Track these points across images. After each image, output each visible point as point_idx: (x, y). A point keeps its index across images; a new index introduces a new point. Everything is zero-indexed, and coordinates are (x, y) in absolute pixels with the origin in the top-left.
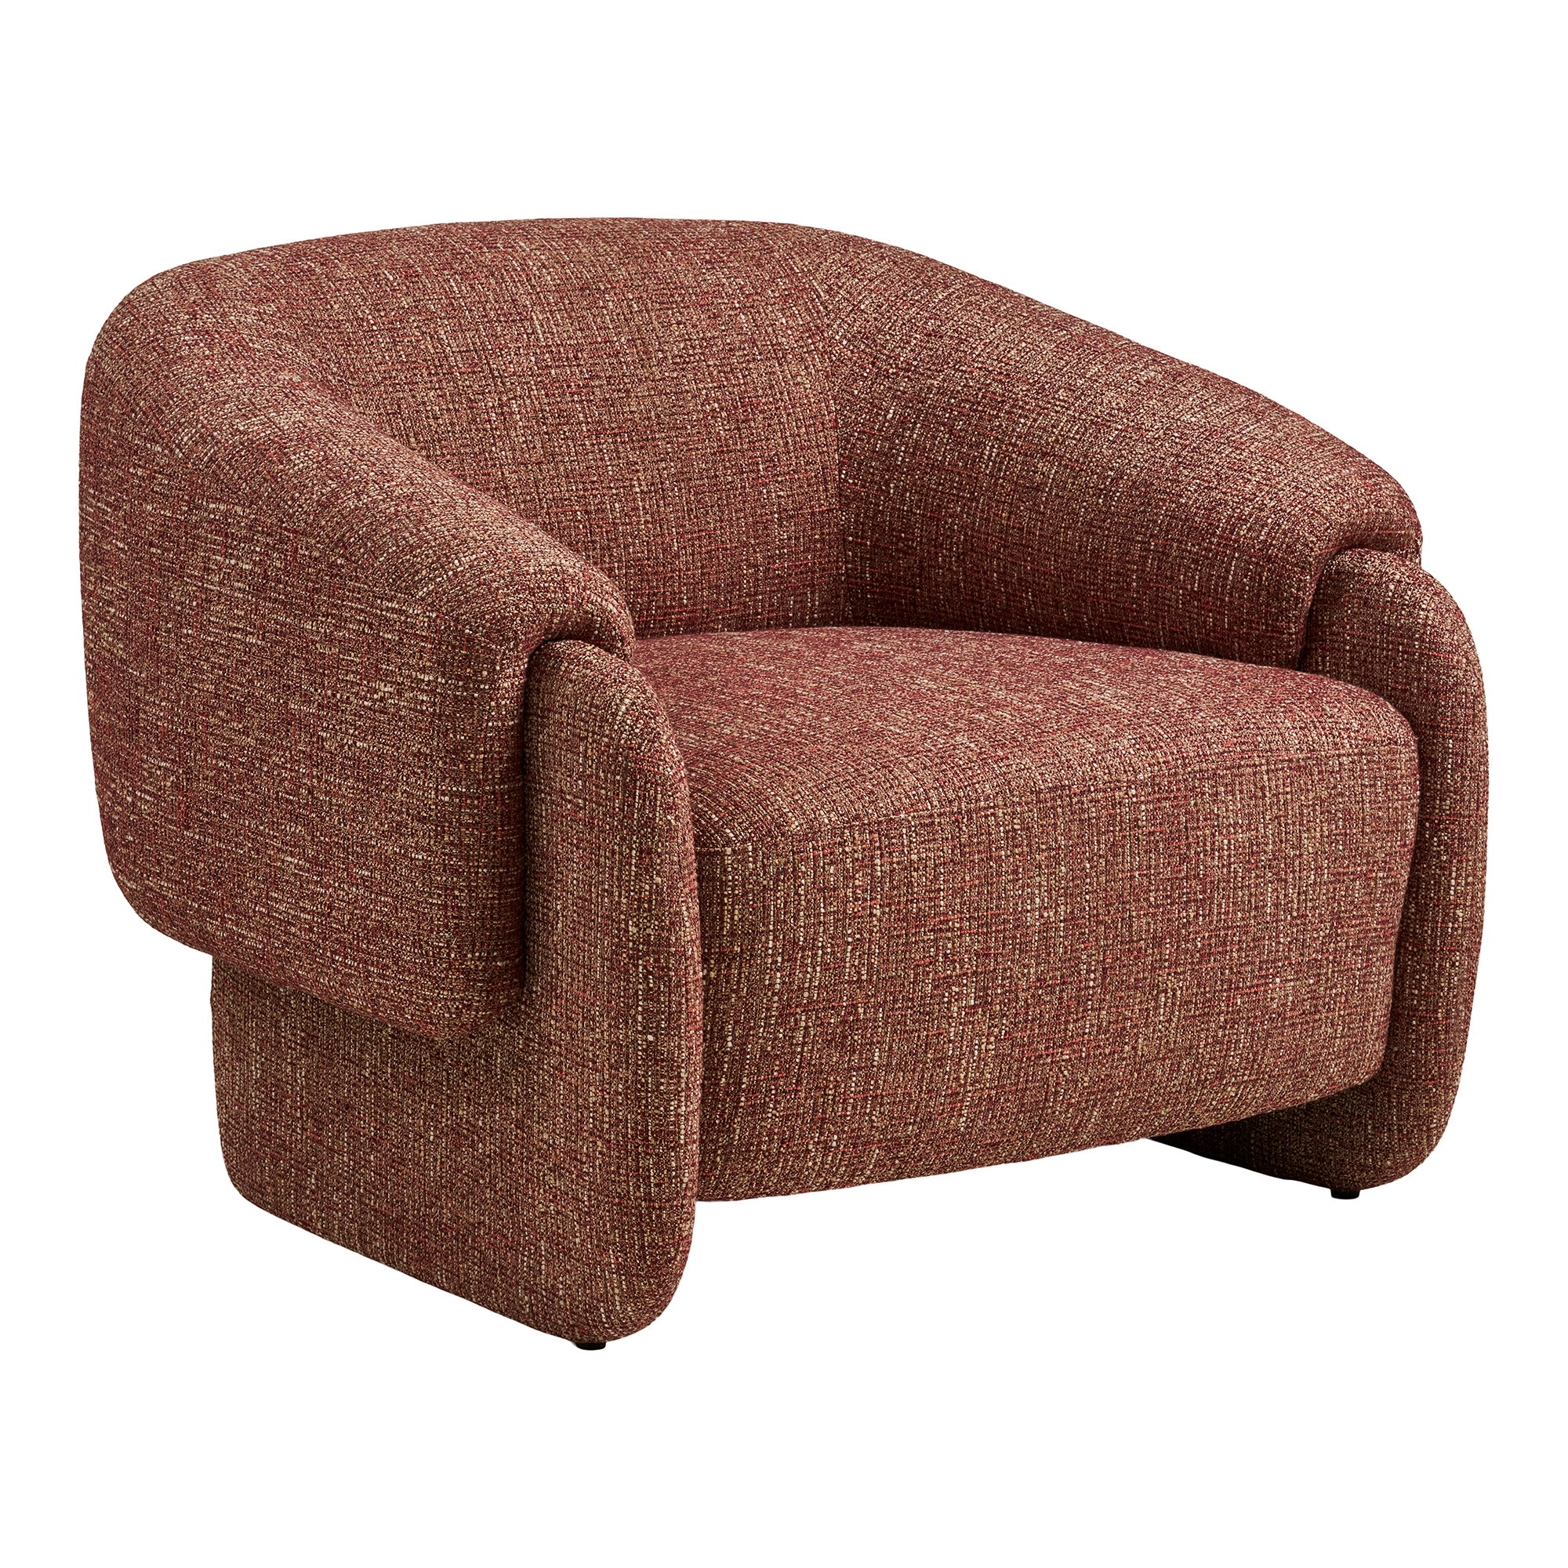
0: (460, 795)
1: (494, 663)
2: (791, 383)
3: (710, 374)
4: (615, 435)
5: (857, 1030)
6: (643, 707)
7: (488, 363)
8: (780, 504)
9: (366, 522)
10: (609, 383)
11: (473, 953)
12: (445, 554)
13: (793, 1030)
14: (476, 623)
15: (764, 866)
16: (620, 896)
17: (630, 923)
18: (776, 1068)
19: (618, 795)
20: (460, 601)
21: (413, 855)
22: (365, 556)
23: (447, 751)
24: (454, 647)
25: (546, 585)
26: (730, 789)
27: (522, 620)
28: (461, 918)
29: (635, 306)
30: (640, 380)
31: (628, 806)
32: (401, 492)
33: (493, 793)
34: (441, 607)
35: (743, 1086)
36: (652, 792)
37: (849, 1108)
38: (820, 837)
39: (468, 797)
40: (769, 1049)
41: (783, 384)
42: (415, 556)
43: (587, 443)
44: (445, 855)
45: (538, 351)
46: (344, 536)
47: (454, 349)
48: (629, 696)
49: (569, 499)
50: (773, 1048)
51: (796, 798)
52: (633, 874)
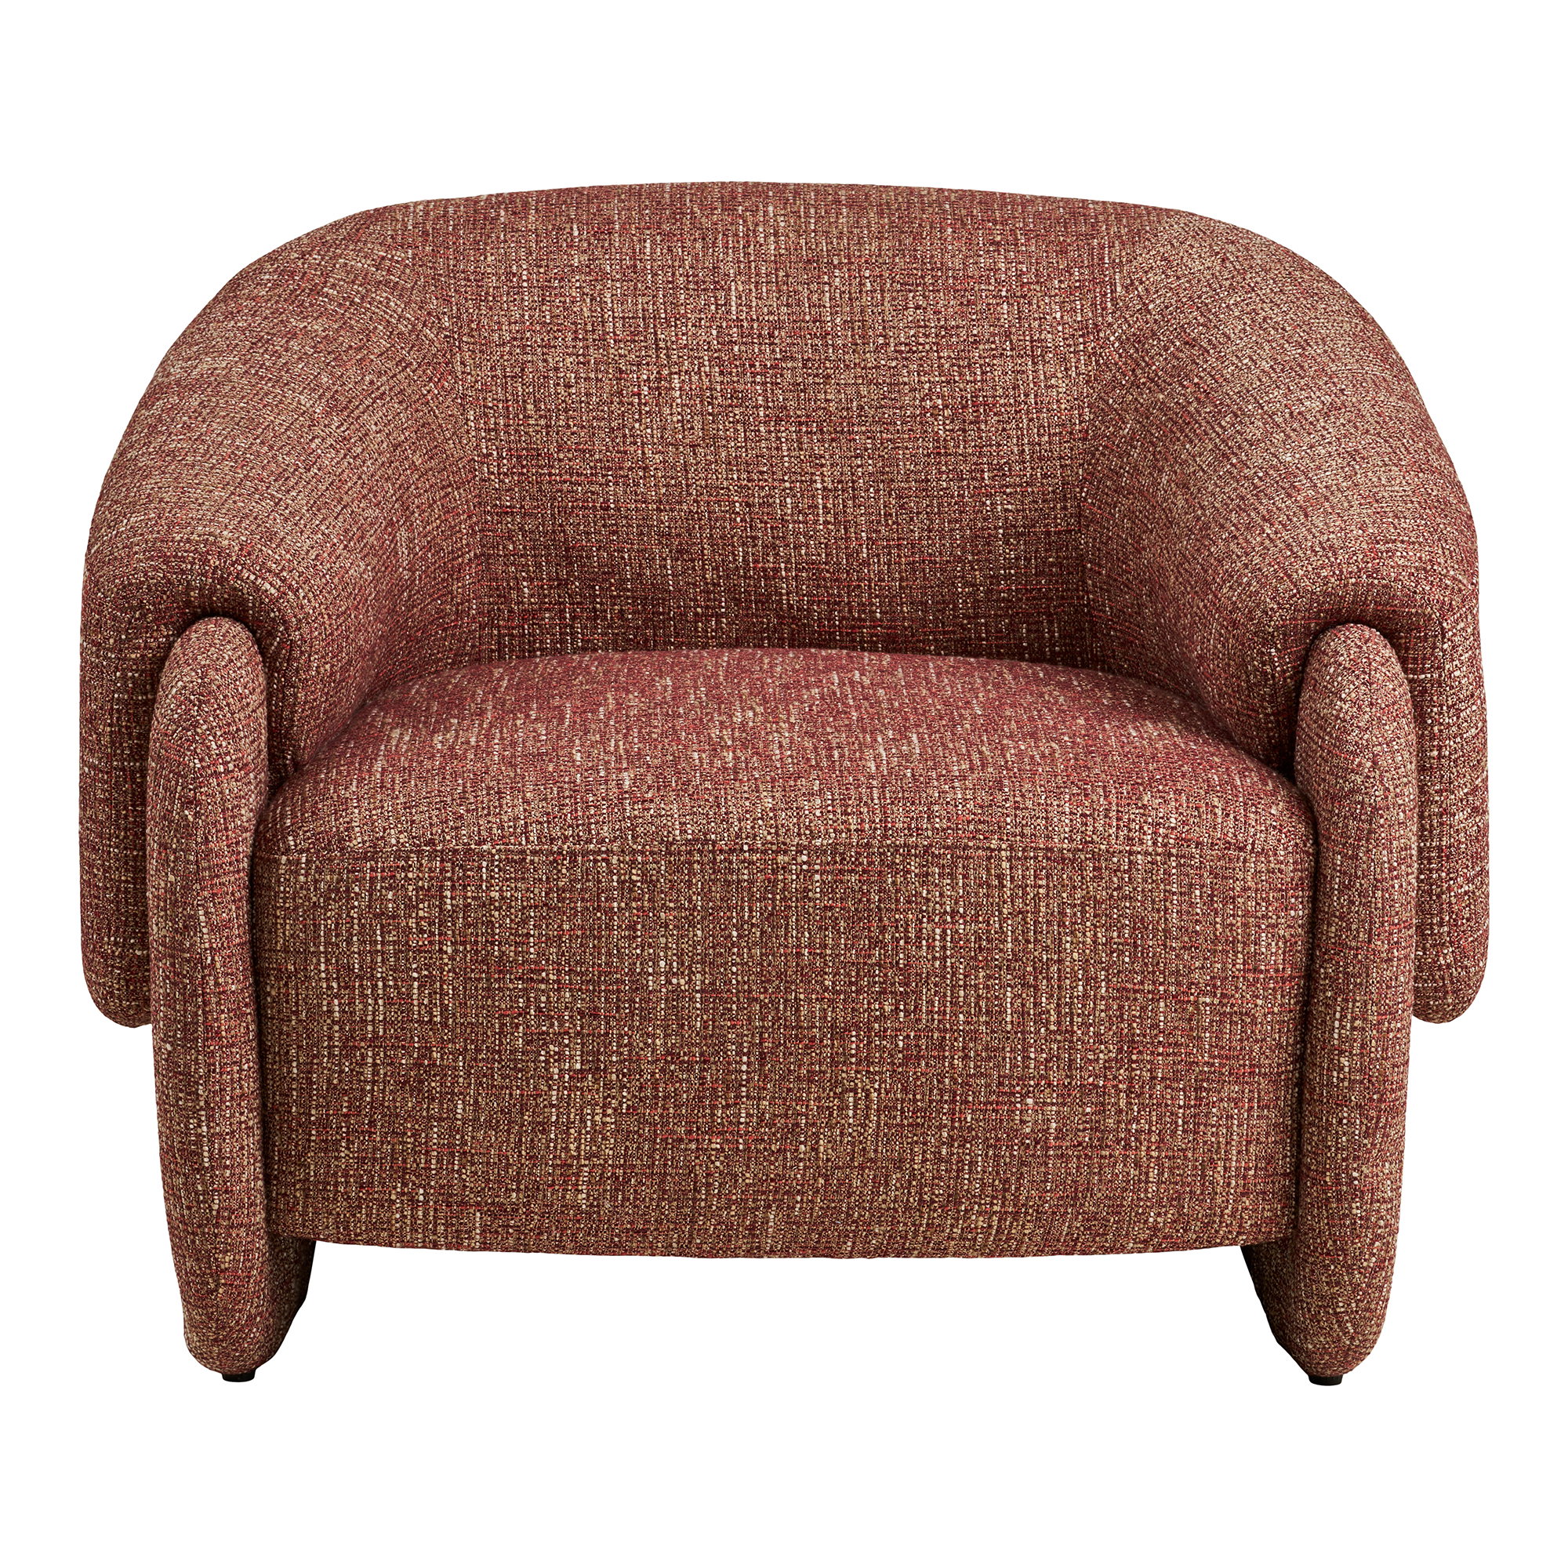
0: (95, 767)
2: (1042, 385)
3: (941, 366)
4: (800, 424)
6: (192, 692)
7: (656, 334)
8: (1006, 519)
10: (805, 366)
13: (359, 1065)
15: (315, 881)
18: (346, 1104)
23: (86, 719)
24: (92, 610)
29: (868, 284)
30: (847, 367)
31: (155, 795)
33: (122, 769)
34: (94, 566)
35: (313, 1118)
36: (173, 783)
37: (434, 1161)
38: (382, 858)
40: (335, 1082)
41: (1032, 385)
43: (762, 429)
44: (88, 829)
45: (724, 325)
47: (616, 315)
49: (728, 488)
50: (340, 1081)
51: (374, 812)
52: (154, 868)
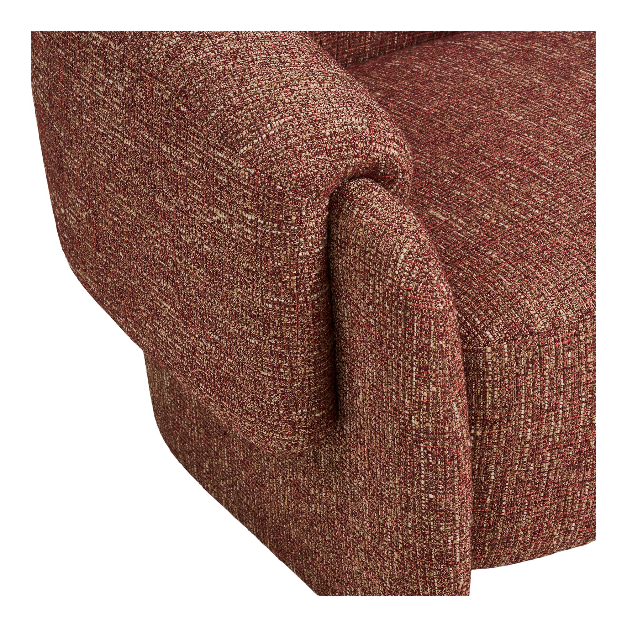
0: (280, 304)
1: (300, 210)
5: (590, 456)
6: (418, 255)
9: (201, 78)
11: (297, 411)
12: (260, 118)
13: (540, 463)
14: (285, 180)
15: (517, 359)
16: (404, 397)
17: (413, 417)
18: (529, 489)
19: (400, 324)
20: (271, 161)
21: (248, 339)
22: (201, 109)
23: (268, 273)
24: (269, 198)
25: (340, 145)
26: (489, 293)
27: (322, 176)
28: (286, 388)
31: (409, 334)
32: (229, 49)
33: (306, 302)
34: (258, 165)
35: (504, 503)
36: (427, 324)
37: (584, 506)
38: (560, 331)
39: (286, 306)
40: (523, 477)
42: (237, 117)
44: (272, 344)
46: (185, 87)
48: (407, 246)
50: (526, 476)
51: (541, 300)
52: (414, 383)
